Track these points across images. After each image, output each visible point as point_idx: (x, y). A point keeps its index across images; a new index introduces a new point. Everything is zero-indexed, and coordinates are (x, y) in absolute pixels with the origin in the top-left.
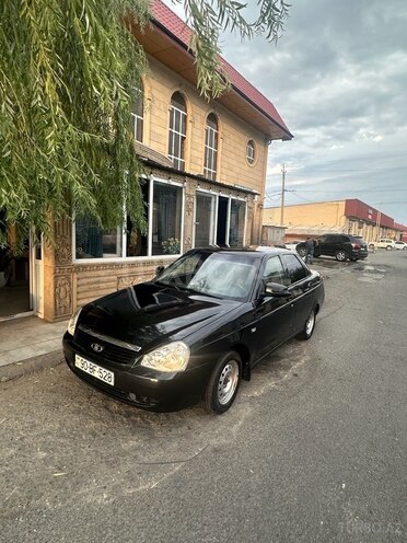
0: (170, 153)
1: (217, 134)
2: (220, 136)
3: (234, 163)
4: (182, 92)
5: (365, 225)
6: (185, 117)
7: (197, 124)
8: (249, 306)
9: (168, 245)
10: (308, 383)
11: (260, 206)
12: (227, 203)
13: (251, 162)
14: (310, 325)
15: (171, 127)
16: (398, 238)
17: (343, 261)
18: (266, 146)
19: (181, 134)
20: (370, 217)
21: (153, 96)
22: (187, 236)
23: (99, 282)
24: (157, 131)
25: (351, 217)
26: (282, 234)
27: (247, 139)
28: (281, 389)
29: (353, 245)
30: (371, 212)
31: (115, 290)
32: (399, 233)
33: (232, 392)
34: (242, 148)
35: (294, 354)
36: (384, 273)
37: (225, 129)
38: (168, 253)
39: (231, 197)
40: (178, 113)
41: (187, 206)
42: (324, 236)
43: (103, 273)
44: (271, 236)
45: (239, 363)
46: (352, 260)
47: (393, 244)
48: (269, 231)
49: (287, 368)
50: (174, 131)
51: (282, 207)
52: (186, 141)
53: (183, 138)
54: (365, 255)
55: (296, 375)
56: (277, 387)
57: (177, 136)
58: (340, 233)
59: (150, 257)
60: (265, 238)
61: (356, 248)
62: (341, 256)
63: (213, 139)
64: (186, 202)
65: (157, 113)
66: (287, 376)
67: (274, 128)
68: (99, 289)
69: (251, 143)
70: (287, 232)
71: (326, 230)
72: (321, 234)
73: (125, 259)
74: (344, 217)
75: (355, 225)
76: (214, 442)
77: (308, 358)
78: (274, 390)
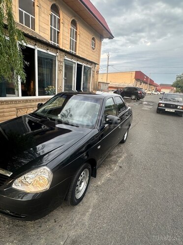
0: (51, 40)
1: (76, 32)
2: (78, 33)
3: (85, 49)
4: (57, 4)
5: (142, 83)
6: (59, 20)
7: (66, 25)
8: (96, 131)
9: (48, 90)
10: (127, 173)
11: (98, 72)
12: (81, 68)
13: (93, 49)
14: (126, 135)
15: (51, 24)
16: (155, 89)
17: (134, 99)
18: (101, 41)
19: (57, 30)
20: (145, 80)
21: (40, 5)
22: (59, 85)
23: (3, 112)
24: (43, 26)
25: (137, 79)
26: (107, 87)
27: (91, 36)
28: (114, 178)
29: (139, 92)
30: (145, 77)
31: (15, 117)
32: (155, 87)
33: (85, 187)
34: (89, 41)
35: (118, 153)
36: (152, 105)
37: (81, 29)
38: (48, 94)
39: (84, 64)
40: (55, 17)
41: (59, 67)
42: (126, 88)
43: (6, 106)
44: (102, 87)
45: (89, 169)
46: (138, 99)
47: (153, 92)
48: (101, 85)
49: (116, 162)
50: (53, 27)
51: (107, 73)
52: (60, 34)
53: (58, 32)
54: (143, 97)
55: (121, 167)
56: (111, 177)
57: (55, 30)
58: (132, 86)
59: (37, 97)
60: (99, 88)
61: (140, 94)
62: (133, 97)
63: (74, 35)
64: (58, 65)
65: (43, 15)
66: (116, 168)
67: (105, 32)
68: (4, 116)
69: (93, 39)
70: (109, 85)
71: (126, 85)
72: (125, 87)
73: (21, 97)
74: (134, 79)
75: (139, 83)
76: (72, 233)
77: (125, 155)
78: (109, 180)
